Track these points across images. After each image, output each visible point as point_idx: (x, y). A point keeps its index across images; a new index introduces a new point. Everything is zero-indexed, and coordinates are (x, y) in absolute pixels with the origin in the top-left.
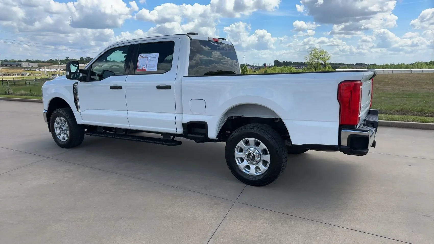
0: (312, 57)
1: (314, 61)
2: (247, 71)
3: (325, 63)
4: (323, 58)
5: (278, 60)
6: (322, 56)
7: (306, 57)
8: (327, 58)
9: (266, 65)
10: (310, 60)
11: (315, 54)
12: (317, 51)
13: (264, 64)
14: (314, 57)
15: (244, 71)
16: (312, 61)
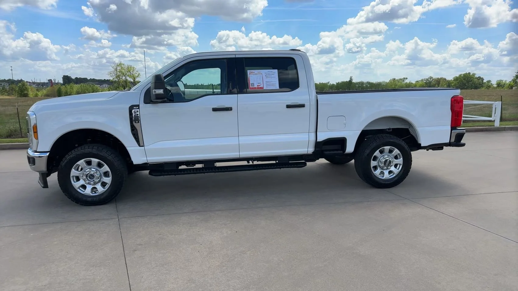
0: (118, 73)
1: (121, 79)
2: (28, 90)
3: (134, 80)
4: (132, 75)
5: (69, 76)
6: (130, 72)
7: (111, 74)
8: (137, 75)
9: (52, 81)
10: (117, 77)
11: (121, 70)
12: (123, 66)
13: (48, 80)
14: (120, 74)
15: (22, 90)
16: (118, 79)
